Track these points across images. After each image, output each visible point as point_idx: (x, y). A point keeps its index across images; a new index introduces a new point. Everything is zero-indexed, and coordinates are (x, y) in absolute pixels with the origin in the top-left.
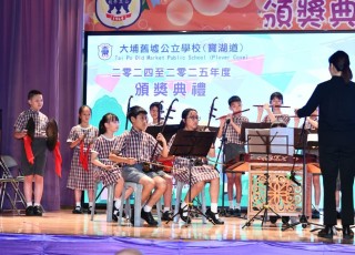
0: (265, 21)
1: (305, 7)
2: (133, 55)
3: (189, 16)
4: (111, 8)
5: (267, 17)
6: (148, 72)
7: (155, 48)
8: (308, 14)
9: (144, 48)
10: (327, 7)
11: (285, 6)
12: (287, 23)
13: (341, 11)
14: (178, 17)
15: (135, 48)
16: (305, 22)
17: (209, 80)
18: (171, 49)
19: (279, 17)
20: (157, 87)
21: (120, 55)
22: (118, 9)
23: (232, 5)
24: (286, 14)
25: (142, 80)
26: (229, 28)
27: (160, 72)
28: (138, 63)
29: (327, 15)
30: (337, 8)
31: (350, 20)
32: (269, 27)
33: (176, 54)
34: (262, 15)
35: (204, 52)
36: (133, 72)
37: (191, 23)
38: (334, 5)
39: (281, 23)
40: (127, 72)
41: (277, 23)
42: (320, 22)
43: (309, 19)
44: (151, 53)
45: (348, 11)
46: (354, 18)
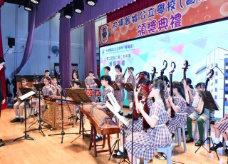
0: (138, 34)
1: (150, 24)
5: (139, 32)
8: (151, 27)
9: (111, 50)
10: (157, 23)
11: (144, 26)
12: (145, 33)
13: (161, 24)
14: (117, 37)
16: (150, 31)
17: (125, 59)
18: (117, 49)
19: (142, 31)
22: (104, 37)
23: (129, 30)
24: (144, 29)
27: (114, 58)
28: (109, 55)
29: (157, 26)
30: (160, 22)
31: (165, 27)
33: (118, 51)
34: (137, 31)
35: (124, 49)
39: (143, 33)
42: (155, 30)
43: (151, 29)
45: (164, 23)
46: (167, 26)
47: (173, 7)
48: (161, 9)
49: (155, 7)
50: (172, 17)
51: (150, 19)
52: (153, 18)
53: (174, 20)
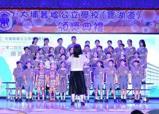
0: (59, 29)
1: (73, 24)
2: (10, 41)
3: (31, 27)
4: (2, 24)
5: (59, 28)
6: (15, 47)
7: (18, 39)
8: (74, 27)
9: (14, 38)
10: (81, 25)
11: (66, 24)
12: (67, 30)
13: (85, 26)
14: (27, 28)
15: (10, 39)
16: (73, 30)
18: (24, 39)
19: (64, 28)
20: (19, 53)
21: (5, 41)
22: (4, 24)
23: (47, 23)
24: (66, 27)
25: (13, 50)
26: (46, 32)
27: (20, 47)
28: (12, 44)
29: (81, 28)
30: (84, 25)
31: (89, 30)
32: (60, 32)
33: (26, 41)
34: (57, 27)
36: (10, 47)
37: (32, 30)
38: (83, 24)
39: (64, 30)
40: (7, 47)
41: (63, 30)
42: (78, 30)
43: (74, 29)
44: (16, 41)
45: (88, 26)
46: (90, 29)
47: (96, 17)
48: (85, 15)
49: (80, 11)
50: (95, 23)
51: (73, 20)
52: (76, 20)
53: (97, 27)
